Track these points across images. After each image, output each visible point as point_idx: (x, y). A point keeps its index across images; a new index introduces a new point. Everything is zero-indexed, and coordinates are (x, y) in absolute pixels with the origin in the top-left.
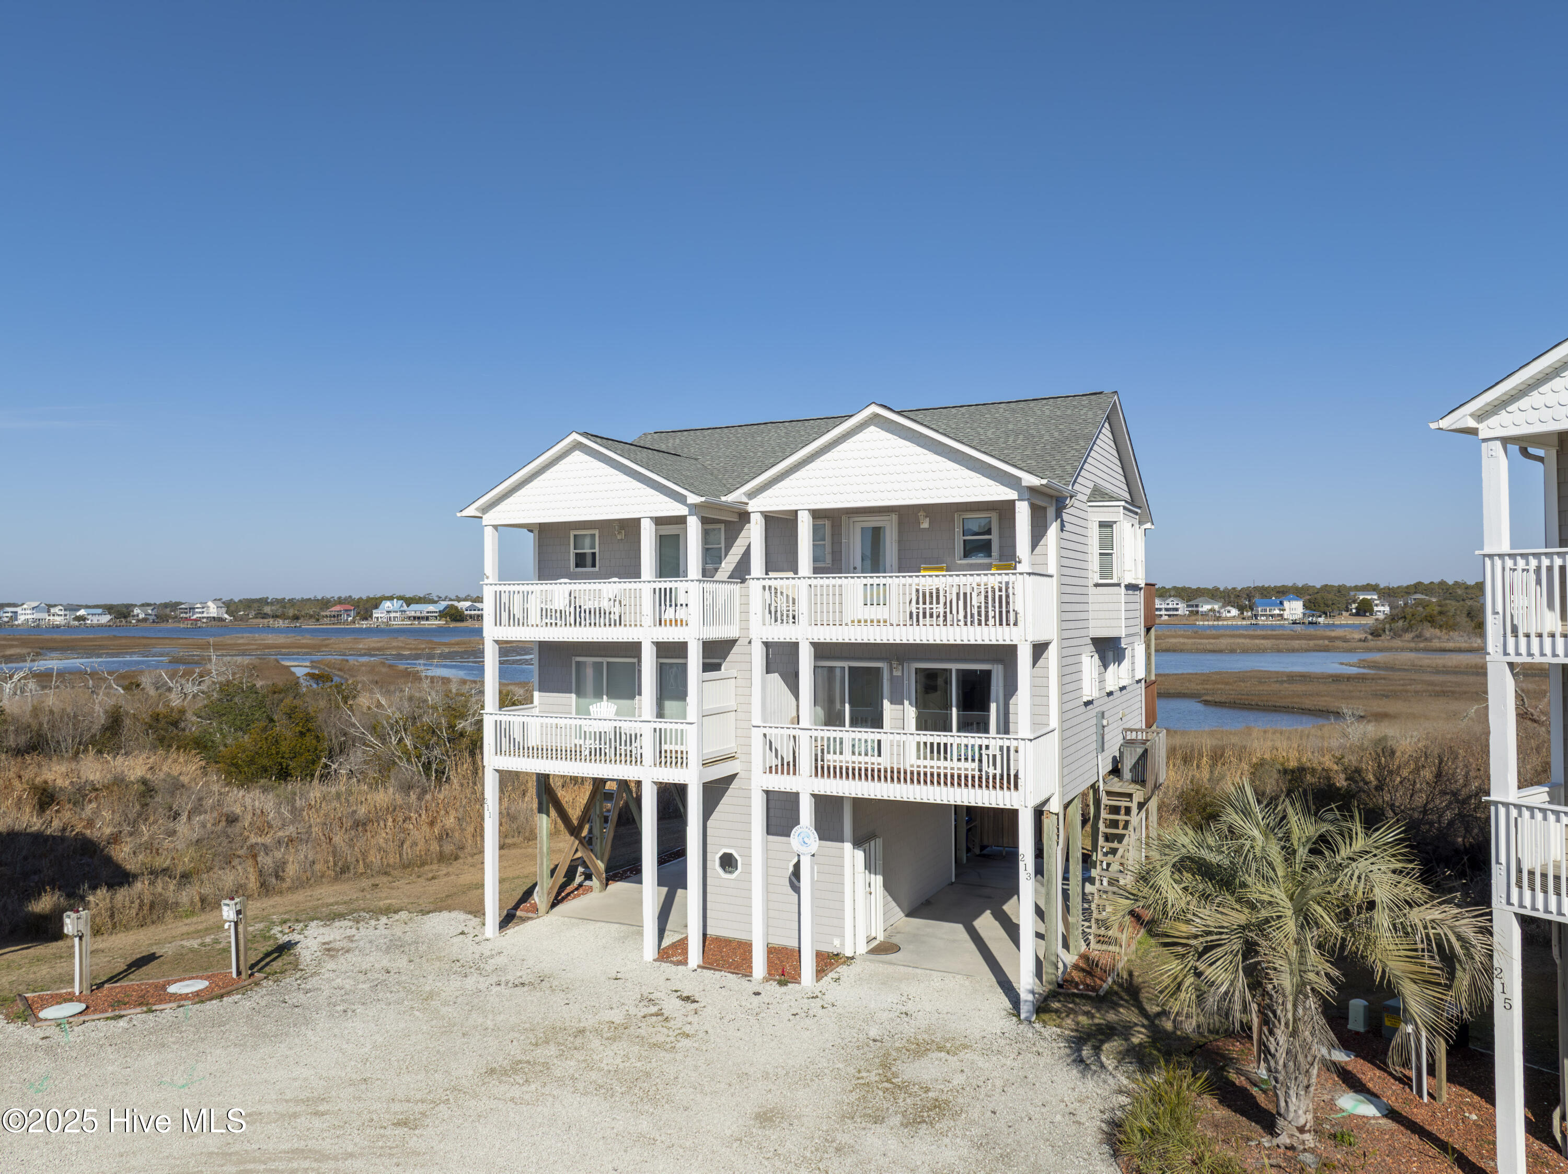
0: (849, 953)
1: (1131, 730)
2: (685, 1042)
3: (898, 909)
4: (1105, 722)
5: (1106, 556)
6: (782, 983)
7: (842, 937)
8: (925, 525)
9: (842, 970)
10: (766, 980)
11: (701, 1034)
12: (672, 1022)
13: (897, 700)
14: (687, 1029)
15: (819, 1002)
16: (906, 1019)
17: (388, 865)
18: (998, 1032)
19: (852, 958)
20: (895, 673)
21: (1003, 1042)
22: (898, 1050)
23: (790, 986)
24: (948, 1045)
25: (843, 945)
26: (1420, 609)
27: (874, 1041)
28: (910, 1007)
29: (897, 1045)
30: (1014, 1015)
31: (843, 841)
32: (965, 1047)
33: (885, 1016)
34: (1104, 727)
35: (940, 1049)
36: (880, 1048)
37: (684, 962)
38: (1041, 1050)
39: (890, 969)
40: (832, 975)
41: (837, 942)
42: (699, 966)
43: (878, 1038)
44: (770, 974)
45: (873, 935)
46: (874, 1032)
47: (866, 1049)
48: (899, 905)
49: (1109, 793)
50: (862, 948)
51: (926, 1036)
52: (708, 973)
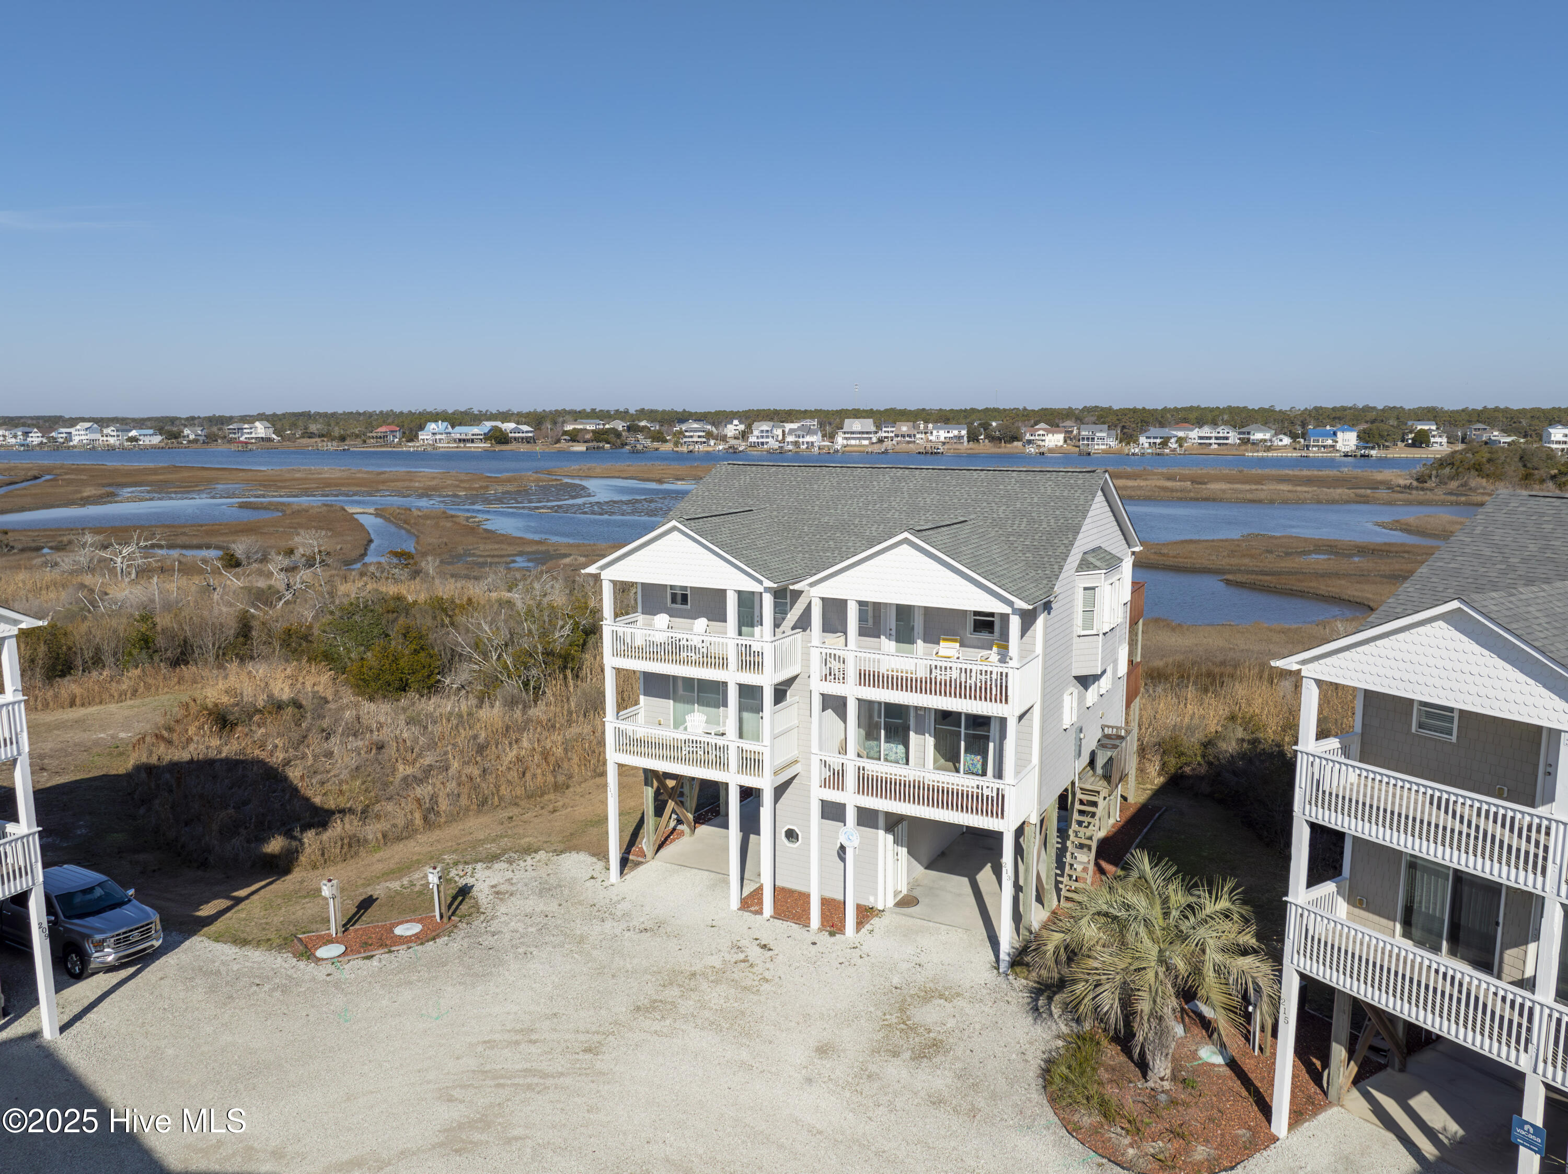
0: (880, 907)
1: (1108, 727)
2: (766, 987)
3: (919, 865)
4: (1082, 736)
5: (1089, 612)
6: (832, 934)
7: (876, 895)
9: (875, 921)
10: (820, 930)
11: (777, 980)
12: (756, 968)
13: (920, 731)
14: (767, 975)
15: (858, 952)
16: (919, 970)
17: (516, 797)
18: (983, 982)
19: (883, 911)
21: (985, 991)
22: (912, 996)
23: (838, 936)
24: (947, 993)
25: (876, 901)
27: (896, 988)
28: (923, 959)
29: (912, 992)
30: (995, 968)
31: (877, 828)
32: (958, 995)
33: (904, 966)
34: (1081, 739)
35: (941, 996)
36: (900, 994)
37: (760, 912)
38: (1010, 1000)
39: (911, 921)
40: (868, 927)
41: (872, 899)
42: (771, 917)
43: (899, 986)
44: (822, 924)
45: (899, 889)
46: (896, 981)
47: (890, 995)
48: (920, 863)
49: (1081, 789)
50: (891, 903)
51: (931, 985)
52: (778, 923)
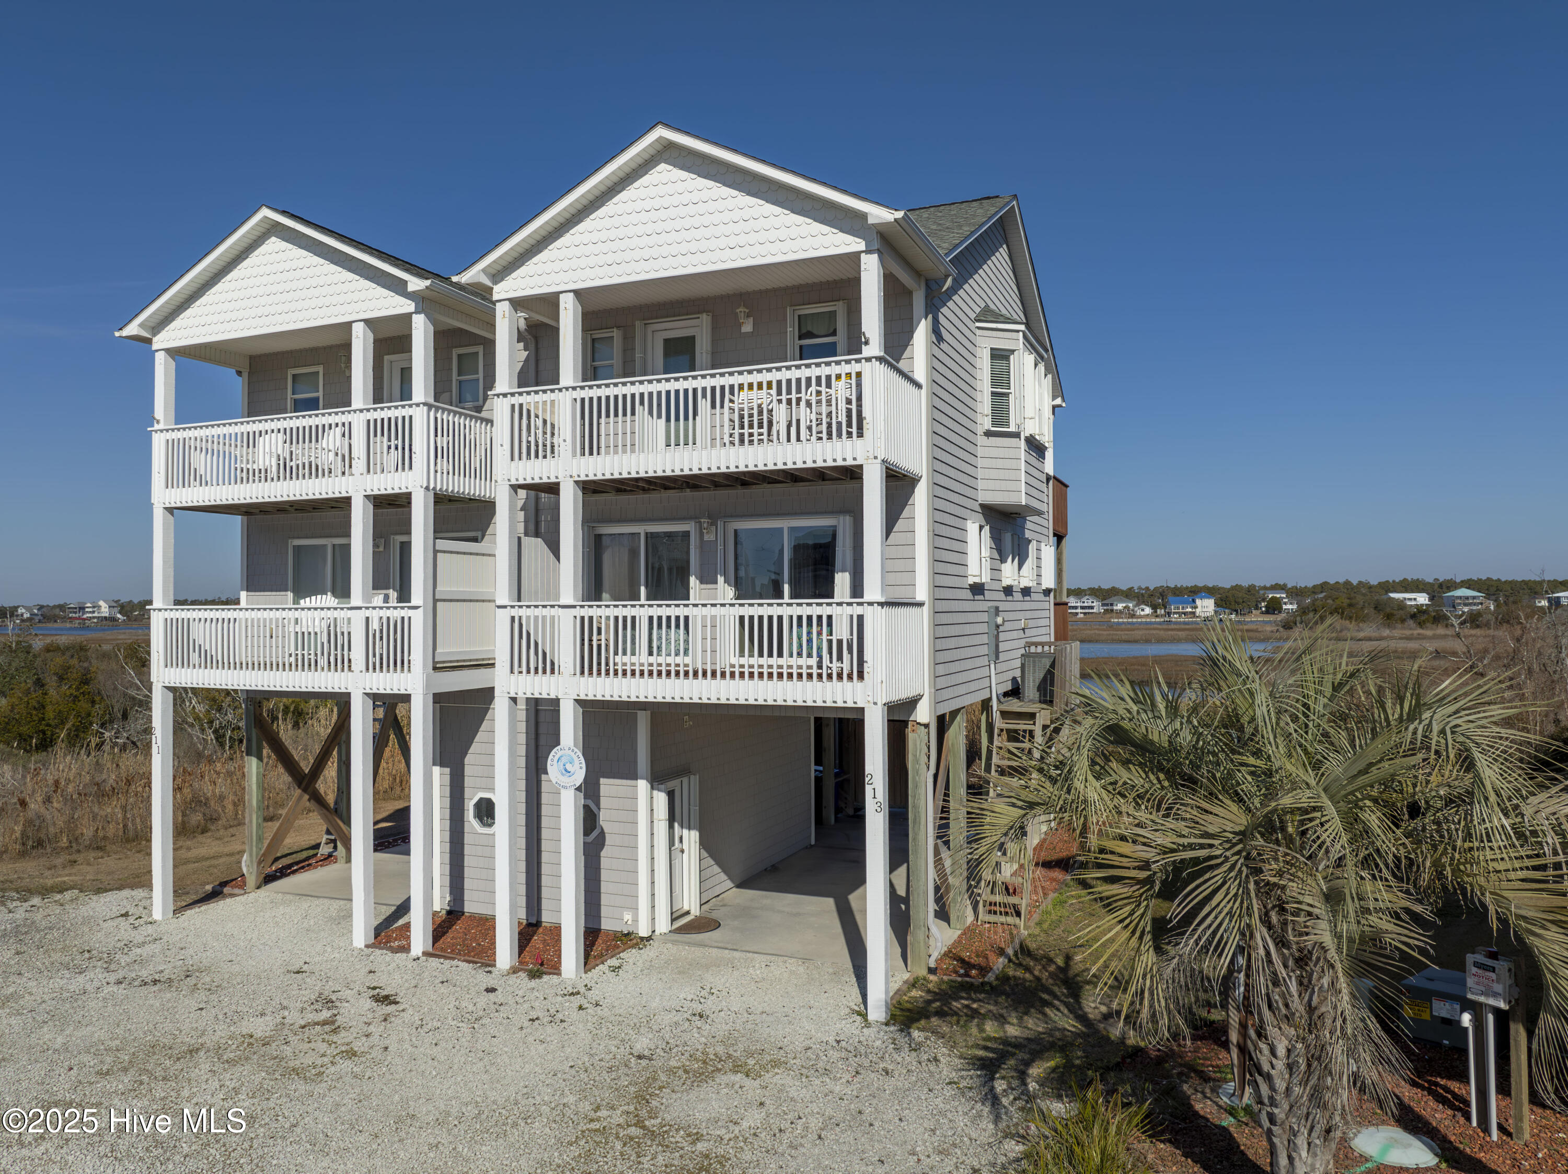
0: (643, 932)
1: (1036, 644)
2: (346, 1065)
3: (723, 876)
4: (999, 620)
5: (1000, 399)
6: (534, 975)
7: (635, 909)
8: (747, 328)
9: (630, 956)
10: (514, 971)
11: (376, 1053)
12: (343, 1034)
13: (708, 579)
14: (357, 1046)
15: (578, 1000)
16: (699, 1024)
18: (831, 1040)
19: (649, 939)
20: (706, 538)
21: (834, 1055)
22: (672, 1071)
23: (546, 978)
24: (751, 1062)
25: (636, 920)
26: (1330, 601)
27: (640, 1057)
28: (710, 1005)
29: (673, 1063)
30: (859, 1013)
31: (636, 778)
32: (776, 1064)
33: (669, 1018)
34: (998, 626)
35: (736, 1069)
36: (645, 1069)
37: (406, 949)
38: (890, 1067)
39: (698, 952)
40: (613, 962)
41: (628, 917)
42: (425, 954)
43: (646, 1053)
44: (521, 963)
45: (686, 908)
46: (642, 1044)
47: (623, 1070)
48: (725, 871)
49: (1005, 714)
50: (663, 925)
51: (720, 1050)
52: (434, 962)
